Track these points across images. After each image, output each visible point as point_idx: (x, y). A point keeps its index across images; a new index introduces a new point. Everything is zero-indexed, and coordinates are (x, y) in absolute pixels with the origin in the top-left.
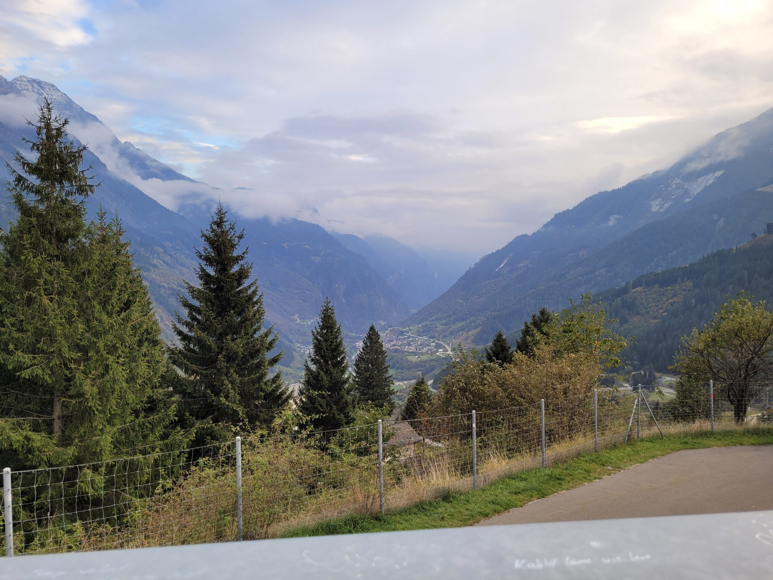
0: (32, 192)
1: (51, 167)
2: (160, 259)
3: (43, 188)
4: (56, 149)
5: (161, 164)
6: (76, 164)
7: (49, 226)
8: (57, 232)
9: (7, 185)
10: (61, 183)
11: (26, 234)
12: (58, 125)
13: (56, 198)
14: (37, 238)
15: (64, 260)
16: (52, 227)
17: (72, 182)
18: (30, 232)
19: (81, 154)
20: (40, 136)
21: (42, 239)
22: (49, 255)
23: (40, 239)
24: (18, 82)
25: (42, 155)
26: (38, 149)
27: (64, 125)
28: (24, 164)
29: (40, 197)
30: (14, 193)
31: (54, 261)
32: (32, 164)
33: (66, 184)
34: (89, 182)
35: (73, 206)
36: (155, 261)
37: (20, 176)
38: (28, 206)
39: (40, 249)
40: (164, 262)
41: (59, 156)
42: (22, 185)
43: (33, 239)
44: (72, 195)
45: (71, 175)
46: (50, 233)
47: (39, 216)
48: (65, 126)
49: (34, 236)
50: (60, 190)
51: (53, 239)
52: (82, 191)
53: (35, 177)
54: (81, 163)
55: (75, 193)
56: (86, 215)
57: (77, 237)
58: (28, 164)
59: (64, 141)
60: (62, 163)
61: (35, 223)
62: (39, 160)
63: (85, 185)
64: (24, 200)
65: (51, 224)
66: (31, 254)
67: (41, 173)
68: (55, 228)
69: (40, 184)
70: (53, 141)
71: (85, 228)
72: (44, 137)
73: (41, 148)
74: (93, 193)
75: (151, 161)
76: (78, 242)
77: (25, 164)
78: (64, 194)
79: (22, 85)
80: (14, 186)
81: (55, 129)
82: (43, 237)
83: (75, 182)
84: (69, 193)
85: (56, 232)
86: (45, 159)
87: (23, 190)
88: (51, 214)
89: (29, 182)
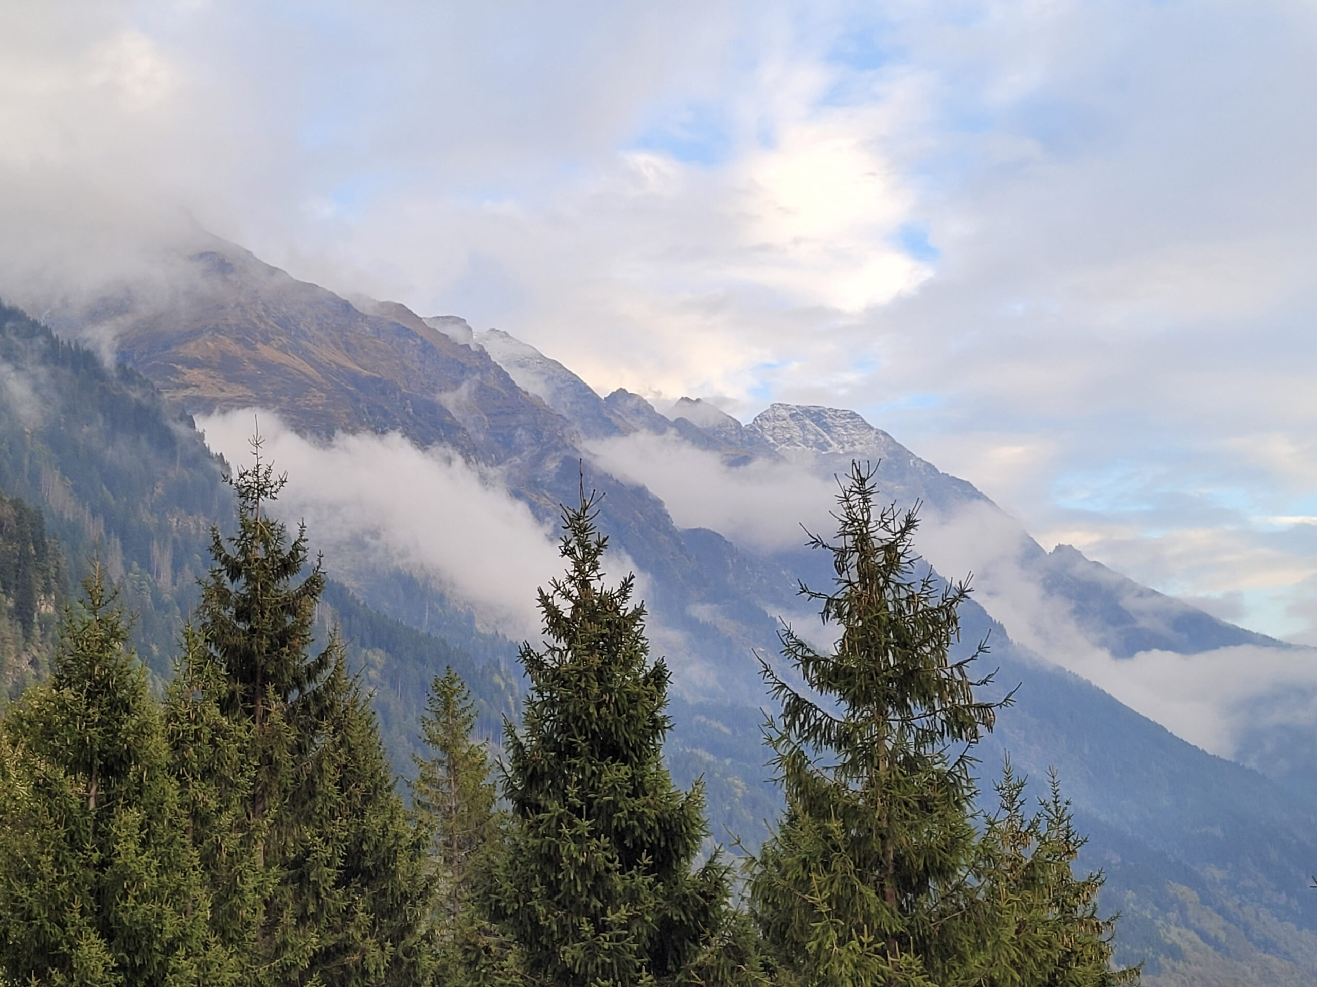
0: (829, 742)
1: (876, 661)
2: (1188, 926)
3: (856, 727)
4: (887, 607)
5: (1171, 600)
6: (940, 643)
7: (875, 844)
8: (899, 860)
9: (767, 729)
10: (902, 706)
11: (816, 870)
12: (889, 535)
13: (893, 753)
14: (847, 884)
15: (921, 949)
16: (883, 847)
17: (931, 699)
18: (826, 865)
19: (952, 614)
20: (845, 576)
21: (859, 886)
22: (882, 935)
23: (853, 886)
24: (767, 425)
25: (851, 629)
26: (839, 615)
27: (903, 532)
28: (806, 661)
29: (849, 757)
30: (784, 750)
31: (893, 954)
32: (826, 660)
33: (917, 709)
34: (978, 696)
35: (939, 774)
36: (1174, 935)
37: (797, 697)
38: (820, 787)
39: (855, 915)
40: (1204, 936)
41: (893, 625)
42: (802, 726)
43: (836, 885)
44: (933, 740)
45: (928, 679)
46: (879, 864)
47: (849, 813)
48: (908, 536)
49: (839, 876)
50: (902, 728)
51: (887, 883)
52: (962, 726)
53: (835, 695)
54: (953, 638)
55: (942, 734)
56: (975, 799)
57: (954, 872)
58: (817, 660)
59: (908, 579)
60: (905, 645)
61: (839, 836)
62: (843, 645)
63: (969, 707)
64: (810, 768)
65: (882, 837)
66: (832, 932)
67: (848, 683)
68: (890, 849)
69: (848, 718)
70: (878, 585)
71: (976, 841)
72: (854, 579)
73: (847, 610)
74: (990, 728)
75: (1141, 595)
76: (958, 887)
77: (810, 661)
78: (911, 740)
79: (777, 430)
80: (782, 729)
81: (882, 548)
82: (861, 877)
83: (941, 698)
84: (926, 737)
85: (895, 860)
86: (859, 642)
87: (807, 739)
88: (879, 804)
89: (819, 714)
